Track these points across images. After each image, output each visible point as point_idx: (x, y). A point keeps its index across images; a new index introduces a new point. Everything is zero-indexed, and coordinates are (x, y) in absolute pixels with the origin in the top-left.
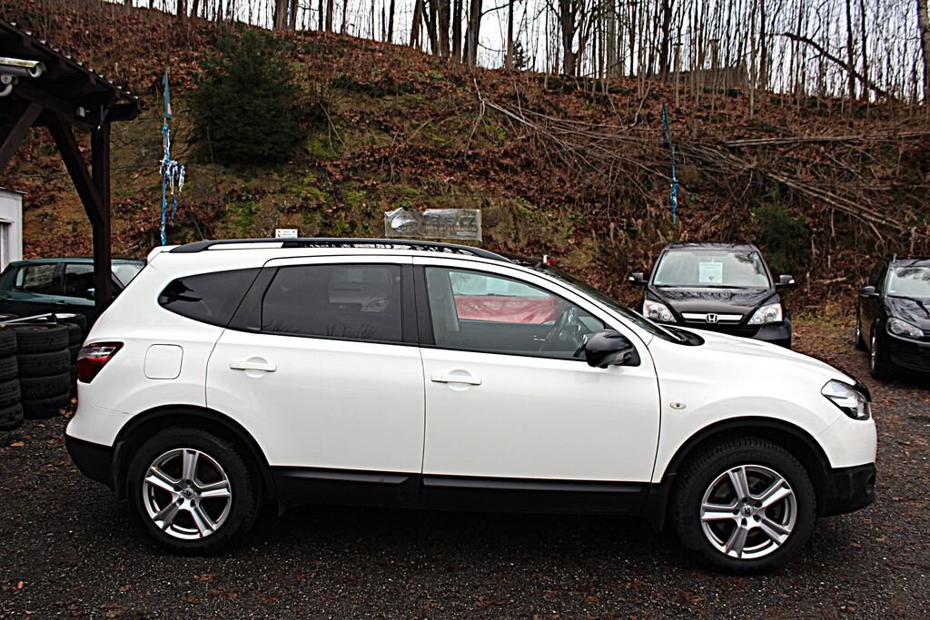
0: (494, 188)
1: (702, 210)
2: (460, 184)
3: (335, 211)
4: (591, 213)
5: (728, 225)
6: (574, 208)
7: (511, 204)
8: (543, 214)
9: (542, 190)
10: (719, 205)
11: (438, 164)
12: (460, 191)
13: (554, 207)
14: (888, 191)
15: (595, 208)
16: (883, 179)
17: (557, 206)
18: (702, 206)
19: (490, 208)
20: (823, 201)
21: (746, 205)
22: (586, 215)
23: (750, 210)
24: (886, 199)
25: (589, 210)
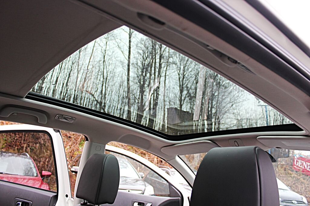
4: (14, 139)
5: (70, 151)
6: (7, 135)
15: (16, 137)
21: (77, 144)
22: (12, 139)
23: (79, 146)
24: (127, 148)
25: (14, 137)
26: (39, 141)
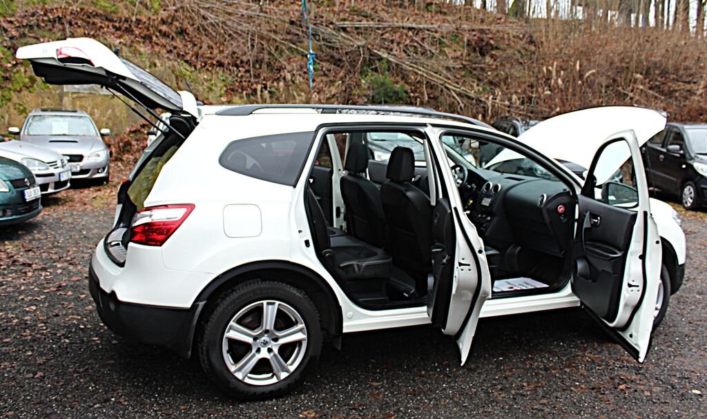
0: (159, 52)
1: (322, 76)
2: (131, 46)
3: (14, 66)
4: (237, 76)
5: (344, 89)
6: (224, 71)
7: (173, 66)
8: (199, 75)
9: (197, 55)
10: (335, 72)
11: (108, 27)
12: (130, 52)
13: (208, 69)
14: (460, 68)
15: (239, 71)
16: (456, 59)
17: (210, 69)
18: (322, 73)
19: (157, 69)
20: (417, 74)
21: (357, 74)
22: (233, 78)
23: (360, 77)
24: (459, 74)
25: (236, 73)
26: (282, 73)
